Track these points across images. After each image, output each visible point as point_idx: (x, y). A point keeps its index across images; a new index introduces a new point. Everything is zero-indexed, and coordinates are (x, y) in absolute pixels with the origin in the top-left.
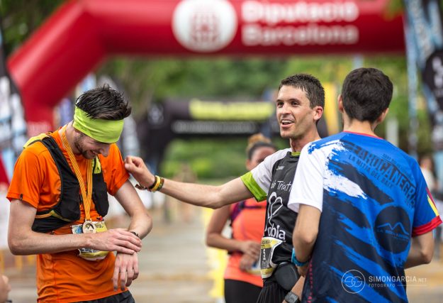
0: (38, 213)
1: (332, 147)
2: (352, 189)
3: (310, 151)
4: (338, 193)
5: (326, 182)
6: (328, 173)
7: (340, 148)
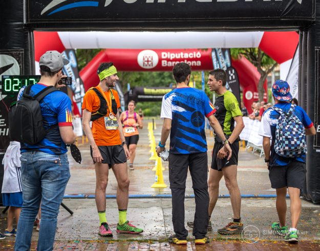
0: (92, 113)
1: (172, 96)
2: (181, 110)
3: (165, 99)
4: (177, 112)
5: (173, 109)
6: (172, 106)
7: (174, 96)
